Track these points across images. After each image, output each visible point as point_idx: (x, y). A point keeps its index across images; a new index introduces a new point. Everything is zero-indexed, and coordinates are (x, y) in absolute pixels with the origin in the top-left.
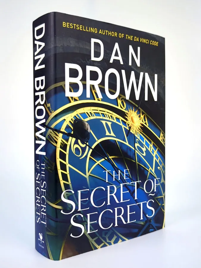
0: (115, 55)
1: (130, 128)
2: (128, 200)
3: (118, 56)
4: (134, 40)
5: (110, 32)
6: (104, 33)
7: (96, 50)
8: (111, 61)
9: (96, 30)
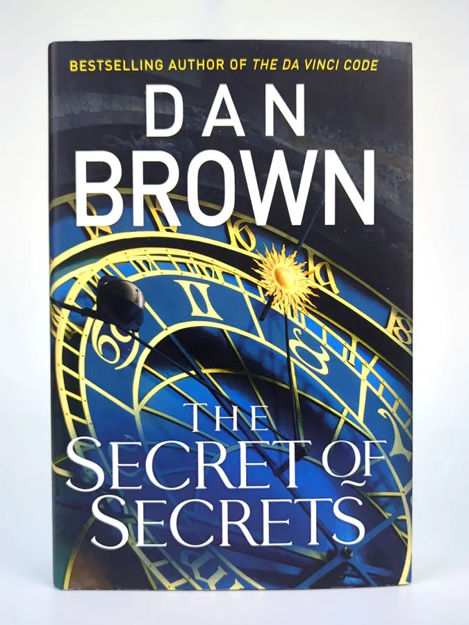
0: (220, 116)
1: (271, 299)
2: (267, 485)
3: (229, 117)
4: (284, 68)
5: (201, 62)
6: (182, 66)
7: (161, 111)
8: (207, 132)
9: (159, 63)
